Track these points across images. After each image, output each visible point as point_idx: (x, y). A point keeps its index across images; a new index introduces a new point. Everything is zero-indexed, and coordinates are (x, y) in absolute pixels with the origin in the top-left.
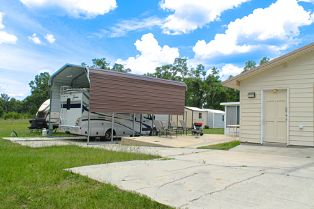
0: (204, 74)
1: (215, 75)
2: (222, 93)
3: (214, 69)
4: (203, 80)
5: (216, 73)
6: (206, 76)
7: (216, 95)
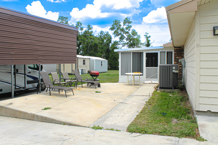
0: (82, 29)
1: (90, 31)
2: (95, 44)
3: (89, 26)
4: (81, 34)
5: (90, 29)
6: (83, 31)
7: (91, 45)
